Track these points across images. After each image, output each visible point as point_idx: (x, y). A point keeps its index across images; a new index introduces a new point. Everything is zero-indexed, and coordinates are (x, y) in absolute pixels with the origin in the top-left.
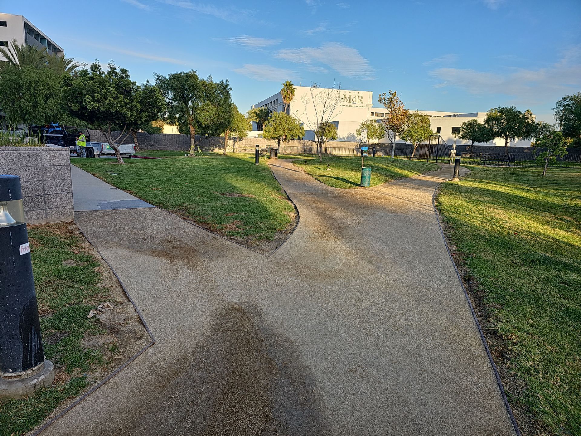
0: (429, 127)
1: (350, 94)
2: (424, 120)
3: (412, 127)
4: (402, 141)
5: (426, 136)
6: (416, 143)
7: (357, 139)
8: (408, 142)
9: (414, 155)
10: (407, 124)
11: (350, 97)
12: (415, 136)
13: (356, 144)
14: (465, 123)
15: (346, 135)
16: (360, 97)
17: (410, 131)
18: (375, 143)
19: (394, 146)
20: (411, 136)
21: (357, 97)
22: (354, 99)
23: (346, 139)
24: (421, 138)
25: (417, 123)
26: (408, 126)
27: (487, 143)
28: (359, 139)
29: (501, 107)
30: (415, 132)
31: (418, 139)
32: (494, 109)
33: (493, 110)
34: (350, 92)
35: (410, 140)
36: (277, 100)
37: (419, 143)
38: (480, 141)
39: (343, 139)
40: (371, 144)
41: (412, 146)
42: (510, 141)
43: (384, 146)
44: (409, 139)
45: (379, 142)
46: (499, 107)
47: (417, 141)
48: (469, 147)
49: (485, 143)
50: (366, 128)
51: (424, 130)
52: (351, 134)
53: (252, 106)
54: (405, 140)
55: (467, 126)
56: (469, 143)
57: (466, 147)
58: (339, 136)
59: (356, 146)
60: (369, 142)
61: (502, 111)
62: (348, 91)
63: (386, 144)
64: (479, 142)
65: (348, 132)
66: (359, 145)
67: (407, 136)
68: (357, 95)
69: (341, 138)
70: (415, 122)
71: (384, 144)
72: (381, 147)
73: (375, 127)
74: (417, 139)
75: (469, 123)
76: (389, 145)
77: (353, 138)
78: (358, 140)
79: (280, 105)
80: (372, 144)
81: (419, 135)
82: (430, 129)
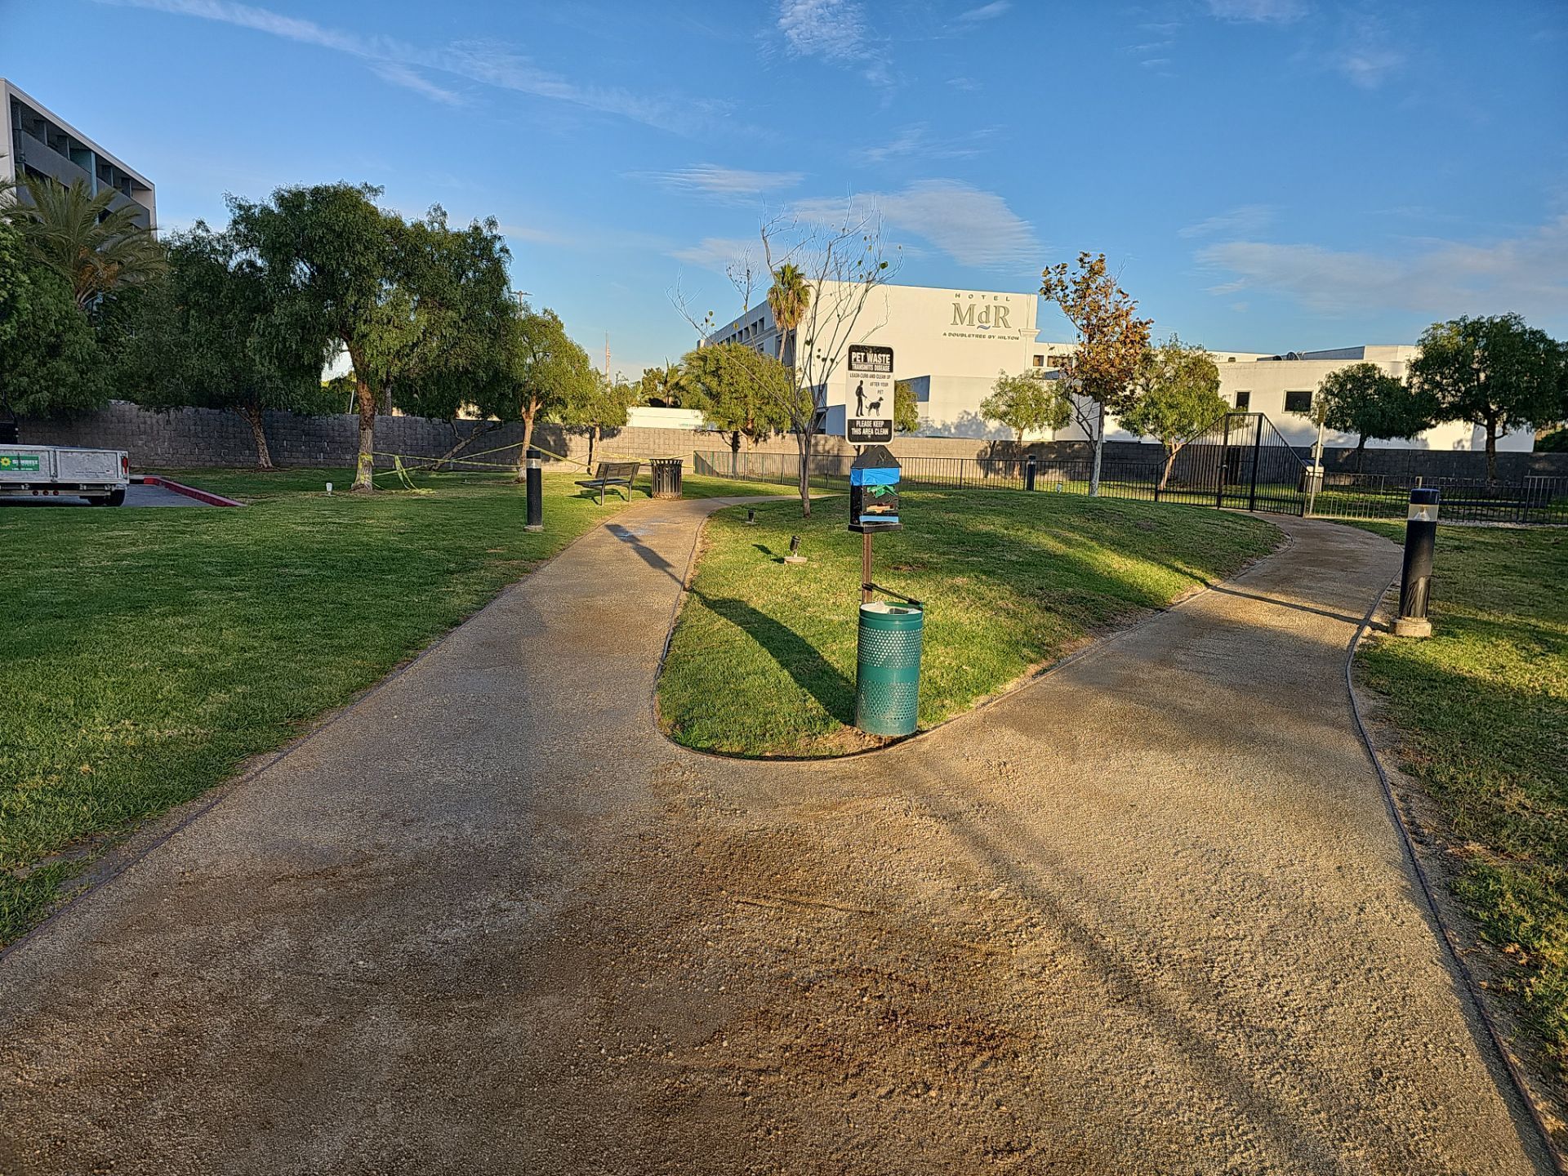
0: (1217, 388)
1: (972, 301)
2: (1201, 372)
3: (1160, 390)
4: (1127, 436)
5: (1209, 415)
6: (1176, 444)
7: (987, 430)
8: (1148, 439)
9: (1168, 480)
10: (1142, 381)
11: (971, 308)
12: (1171, 418)
13: (982, 444)
14: (1336, 376)
15: (952, 419)
16: (1002, 310)
17: (1153, 403)
18: (1043, 443)
19: (1099, 452)
20: (1157, 417)
21: (992, 310)
22: (984, 315)
23: (953, 430)
24: (1191, 424)
25: (1177, 376)
26: (1146, 388)
27: (1408, 439)
28: (993, 430)
29: (1472, 318)
30: (1170, 406)
31: (1181, 429)
32: (1444, 323)
33: (1442, 327)
34: (971, 297)
35: (1155, 429)
36: (762, 320)
37: (1183, 441)
38: (1385, 434)
39: (945, 430)
40: (1028, 444)
41: (1160, 450)
42: (1504, 434)
43: (1068, 450)
44: (1152, 427)
45: (1057, 439)
46: (1463, 319)
47: (1178, 436)
48: (1347, 454)
49: (1403, 440)
50: (1011, 394)
51: (1200, 398)
52: (969, 414)
53: (699, 342)
54: (1136, 431)
55: (1342, 386)
56: (1351, 440)
57: (1336, 454)
58: (933, 421)
59: (981, 451)
60: (1020, 438)
61: (1473, 330)
62: (965, 294)
63: (1076, 446)
64: (1381, 437)
65: (961, 411)
66: (989, 450)
67: (1145, 418)
68: (993, 304)
69: (939, 427)
70: (1168, 375)
71: (1070, 444)
72: (1062, 456)
73: (1039, 390)
74: (1178, 430)
75: (1349, 376)
76: (1084, 448)
77: (974, 427)
78: (990, 432)
79: (771, 335)
80: (1033, 445)
81: (1183, 415)
82: (1219, 396)
